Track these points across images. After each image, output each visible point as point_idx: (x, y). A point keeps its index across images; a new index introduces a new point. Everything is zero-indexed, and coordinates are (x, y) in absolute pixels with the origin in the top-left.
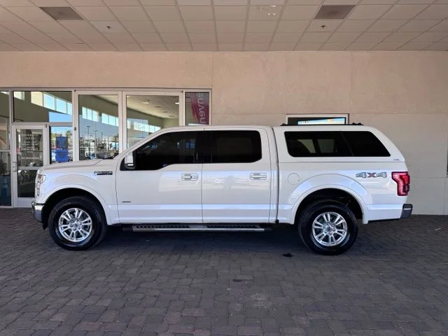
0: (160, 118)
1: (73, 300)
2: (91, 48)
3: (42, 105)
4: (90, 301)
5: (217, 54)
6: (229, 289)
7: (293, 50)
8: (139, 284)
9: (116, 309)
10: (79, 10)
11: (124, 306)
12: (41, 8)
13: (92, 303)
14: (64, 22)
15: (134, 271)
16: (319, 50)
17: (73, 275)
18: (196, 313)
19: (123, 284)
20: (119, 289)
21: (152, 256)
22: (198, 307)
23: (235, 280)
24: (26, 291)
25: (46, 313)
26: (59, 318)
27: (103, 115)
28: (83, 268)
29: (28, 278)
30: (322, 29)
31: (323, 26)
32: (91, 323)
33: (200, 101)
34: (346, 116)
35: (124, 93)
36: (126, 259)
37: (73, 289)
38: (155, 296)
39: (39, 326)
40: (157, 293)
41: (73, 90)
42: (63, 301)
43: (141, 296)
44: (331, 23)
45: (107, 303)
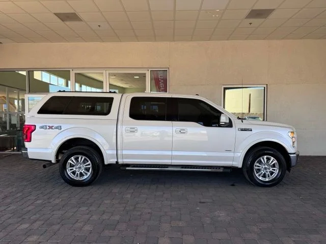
0: (122, 88)
1: (94, 216)
2: (85, 40)
3: (41, 80)
4: (105, 217)
5: (173, 43)
6: (198, 208)
7: (228, 40)
8: (135, 205)
9: (125, 222)
10: (81, 15)
11: (129, 220)
12: (55, 14)
13: (107, 218)
14: (68, 23)
15: (129, 196)
16: (246, 39)
17: (88, 199)
18: (181, 224)
19: (124, 205)
20: (122, 209)
21: (138, 186)
22: (180, 220)
23: (200, 202)
24: (59, 210)
25: (78, 225)
26: (88, 228)
27: (83, 86)
28: (92, 195)
29: (57, 201)
30: (249, 26)
31: (250, 24)
32: (111, 231)
33: (161, 77)
34: (265, 86)
35: (108, 72)
36: (121, 188)
37: (91, 209)
38: (149, 213)
39: (77, 233)
40: (150, 211)
41: (71, 70)
42: (87, 216)
43: (139, 213)
44: (256, 21)
45: (117, 218)
